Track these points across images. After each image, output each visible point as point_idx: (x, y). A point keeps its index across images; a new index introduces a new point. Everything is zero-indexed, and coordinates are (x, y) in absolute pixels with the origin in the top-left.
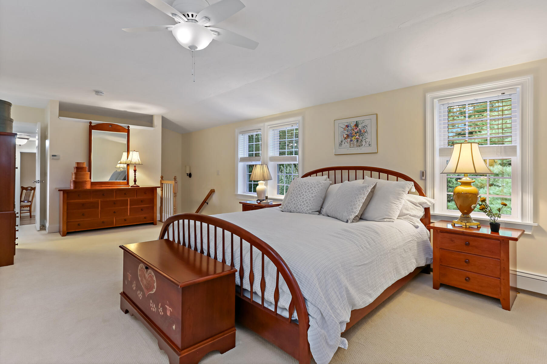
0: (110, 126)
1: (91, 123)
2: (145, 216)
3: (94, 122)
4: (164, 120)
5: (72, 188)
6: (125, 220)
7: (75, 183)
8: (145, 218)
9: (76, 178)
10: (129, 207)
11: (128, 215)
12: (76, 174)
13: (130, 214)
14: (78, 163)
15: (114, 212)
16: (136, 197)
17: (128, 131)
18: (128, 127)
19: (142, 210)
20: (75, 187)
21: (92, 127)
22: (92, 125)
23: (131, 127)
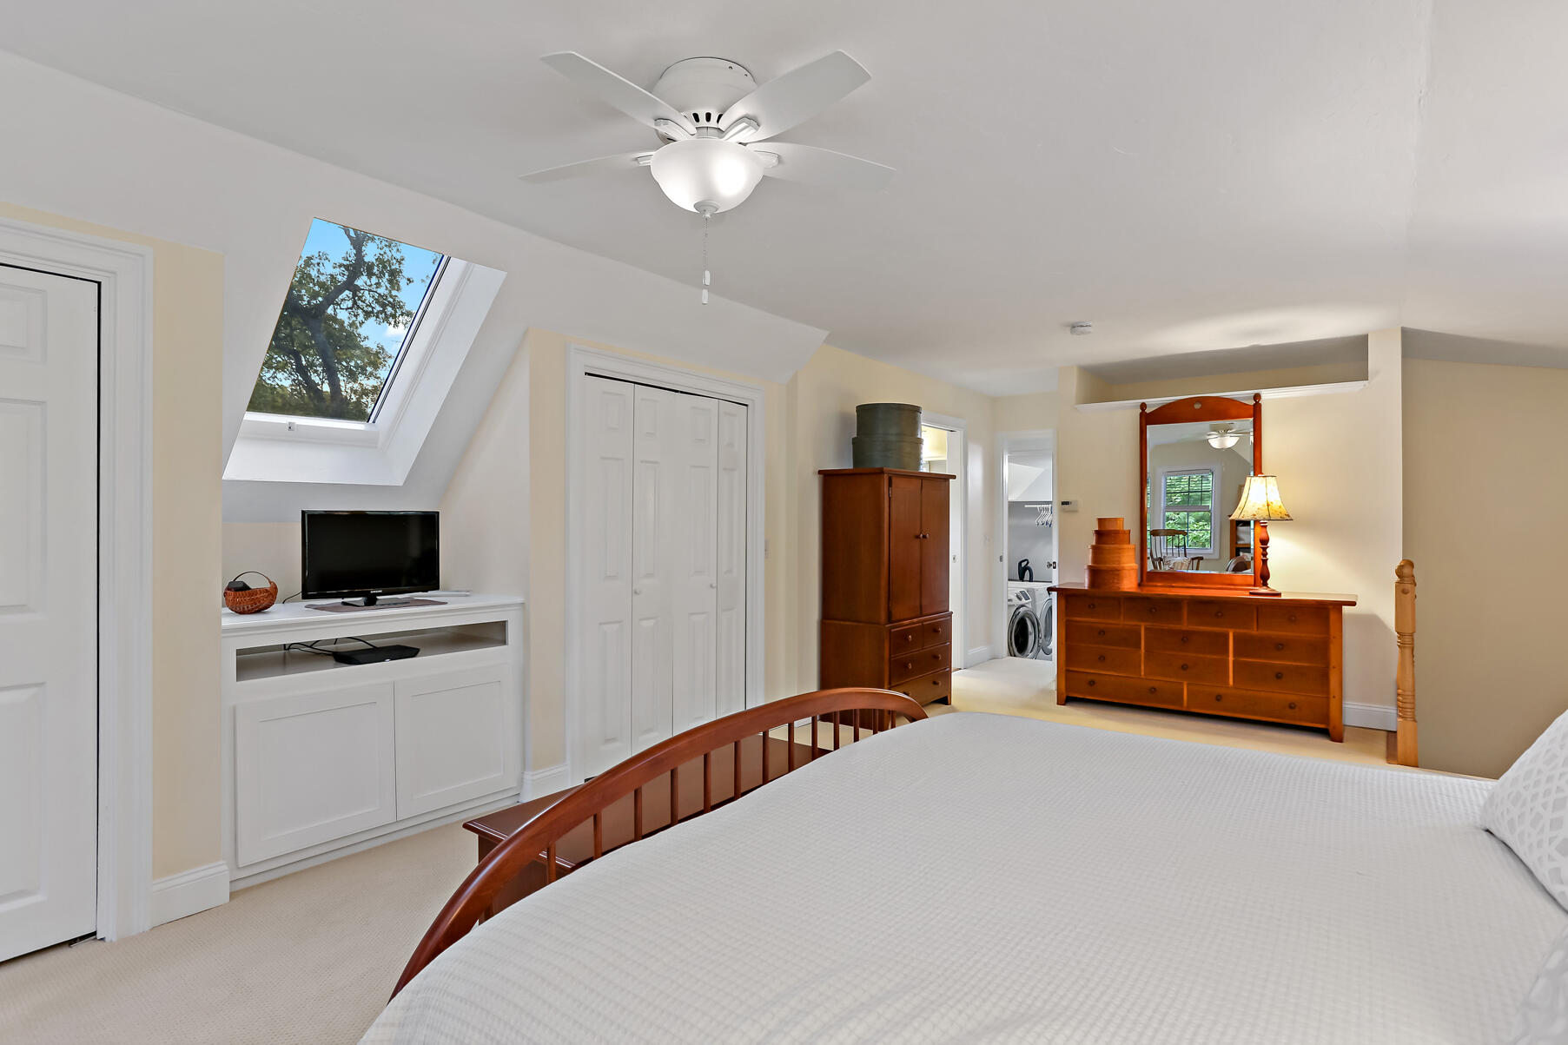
0: (1197, 406)
1: (1143, 406)
2: (1292, 698)
3: (1154, 403)
4: (1415, 345)
5: (1086, 586)
6: (1219, 698)
7: (1095, 572)
8: (1292, 706)
9: (1095, 559)
10: (1231, 659)
11: (1228, 684)
12: (1096, 549)
13: (1234, 682)
14: (1101, 521)
15: (1184, 667)
16: (1255, 629)
17: (1256, 412)
18: (1257, 397)
19: (1279, 676)
20: (1093, 583)
21: (1148, 419)
22: (1148, 411)
23: (1267, 395)
